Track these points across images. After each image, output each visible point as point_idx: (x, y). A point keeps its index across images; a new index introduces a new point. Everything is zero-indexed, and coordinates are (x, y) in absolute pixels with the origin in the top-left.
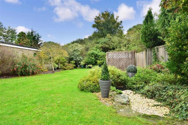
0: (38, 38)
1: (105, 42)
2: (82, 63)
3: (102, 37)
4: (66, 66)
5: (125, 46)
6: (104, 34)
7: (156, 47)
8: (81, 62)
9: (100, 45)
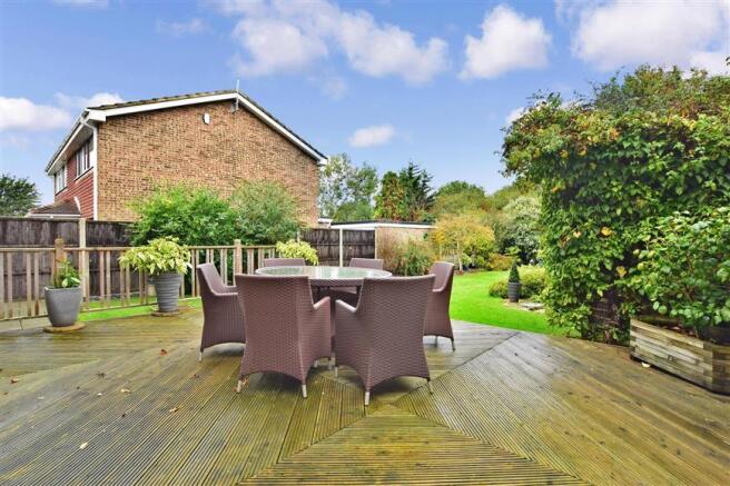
0: (424, 181)
4: (492, 262)
8: (537, 249)
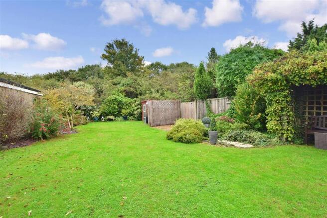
1: (128, 84)
2: (96, 114)
3: (119, 75)
5: (158, 91)
6: (121, 71)
7: (208, 99)
8: (94, 112)
9: (123, 88)
